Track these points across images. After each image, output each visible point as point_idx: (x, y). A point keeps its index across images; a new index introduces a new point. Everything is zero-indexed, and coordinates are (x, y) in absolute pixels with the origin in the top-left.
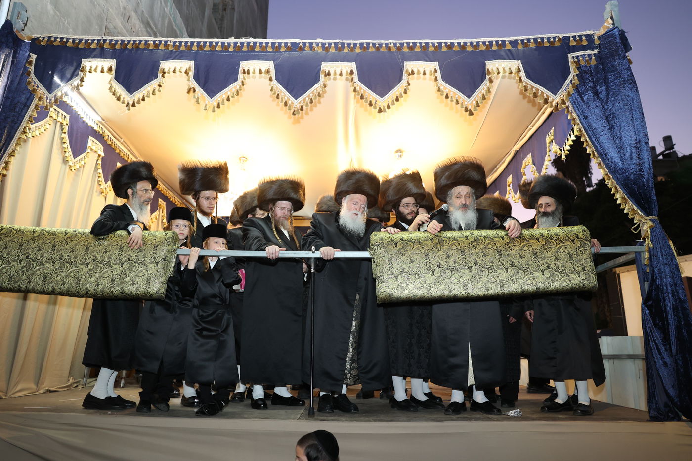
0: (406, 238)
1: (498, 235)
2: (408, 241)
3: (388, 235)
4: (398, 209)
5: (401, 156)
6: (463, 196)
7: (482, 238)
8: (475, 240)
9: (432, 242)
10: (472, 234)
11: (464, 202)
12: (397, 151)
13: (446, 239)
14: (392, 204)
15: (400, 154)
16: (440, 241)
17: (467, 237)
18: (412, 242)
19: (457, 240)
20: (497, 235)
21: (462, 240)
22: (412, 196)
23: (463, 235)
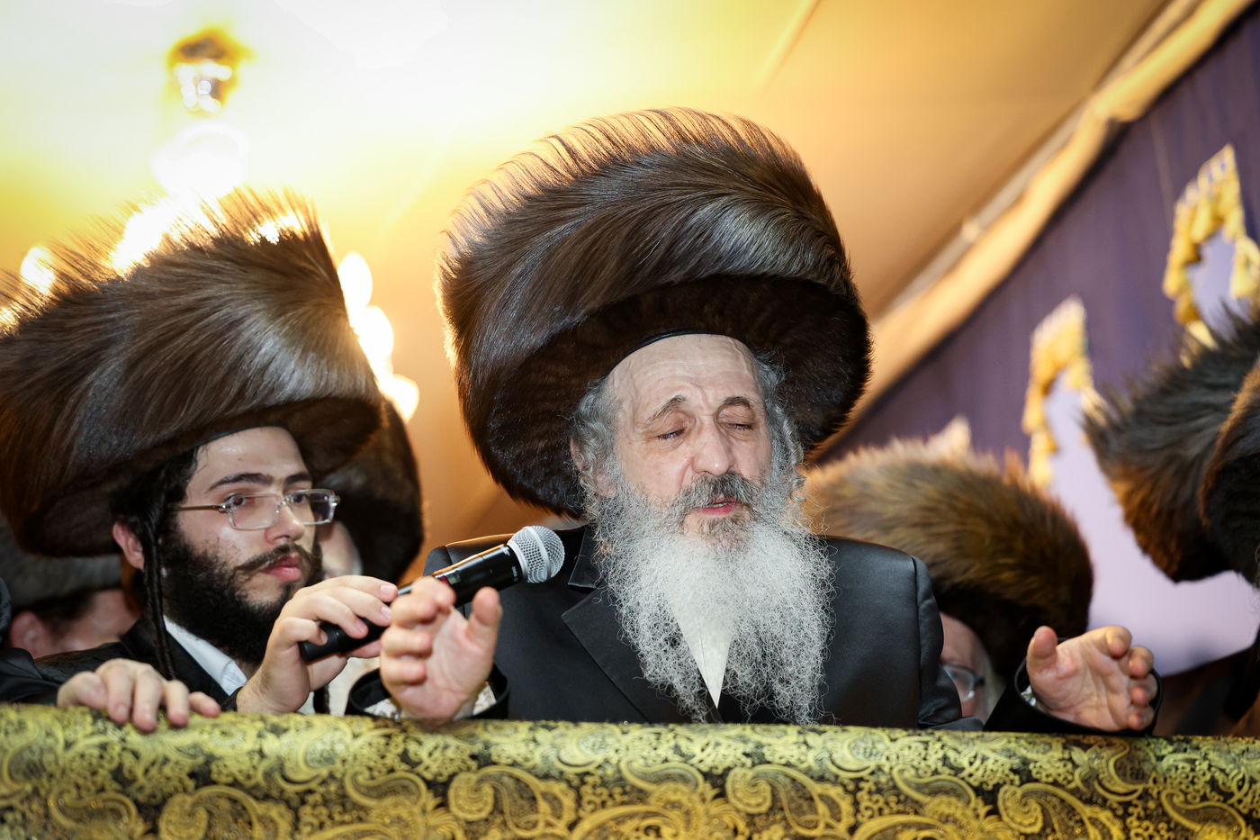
0: (233, 767)
1: (957, 770)
2: (253, 791)
3: (86, 737)
4: (167, 527)
5: (217, 90)
6: (706, 419)
7: (835, 792)
8: (775, 807)
9: (443, 805)
10: (757, 757)
11: (717, 465)
12: (193, 50)
13: (558, 788)
14: (110, 487)
15: (211, 69)
16: (506, 804)
17: (717, 779)
18: (282, 799)
19: (641, 796)
20: (946, 773)
21: (675, 805)
22: (282, 423)
23: (686, 758)
